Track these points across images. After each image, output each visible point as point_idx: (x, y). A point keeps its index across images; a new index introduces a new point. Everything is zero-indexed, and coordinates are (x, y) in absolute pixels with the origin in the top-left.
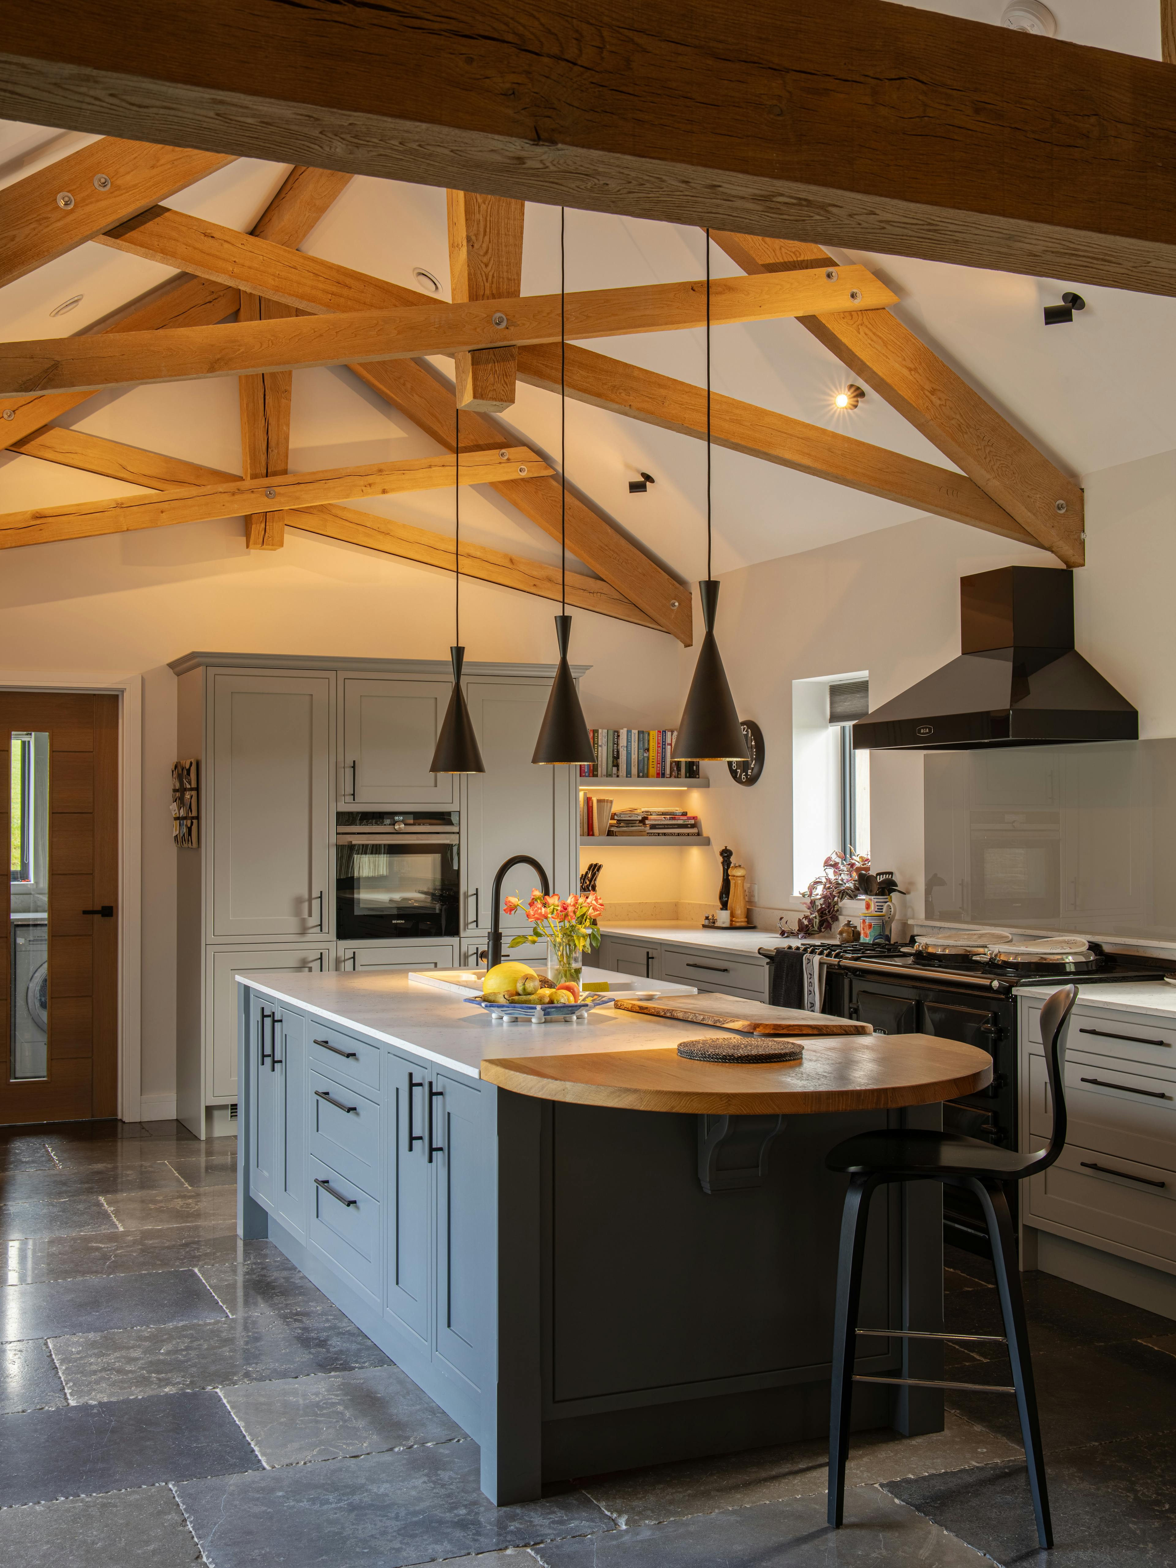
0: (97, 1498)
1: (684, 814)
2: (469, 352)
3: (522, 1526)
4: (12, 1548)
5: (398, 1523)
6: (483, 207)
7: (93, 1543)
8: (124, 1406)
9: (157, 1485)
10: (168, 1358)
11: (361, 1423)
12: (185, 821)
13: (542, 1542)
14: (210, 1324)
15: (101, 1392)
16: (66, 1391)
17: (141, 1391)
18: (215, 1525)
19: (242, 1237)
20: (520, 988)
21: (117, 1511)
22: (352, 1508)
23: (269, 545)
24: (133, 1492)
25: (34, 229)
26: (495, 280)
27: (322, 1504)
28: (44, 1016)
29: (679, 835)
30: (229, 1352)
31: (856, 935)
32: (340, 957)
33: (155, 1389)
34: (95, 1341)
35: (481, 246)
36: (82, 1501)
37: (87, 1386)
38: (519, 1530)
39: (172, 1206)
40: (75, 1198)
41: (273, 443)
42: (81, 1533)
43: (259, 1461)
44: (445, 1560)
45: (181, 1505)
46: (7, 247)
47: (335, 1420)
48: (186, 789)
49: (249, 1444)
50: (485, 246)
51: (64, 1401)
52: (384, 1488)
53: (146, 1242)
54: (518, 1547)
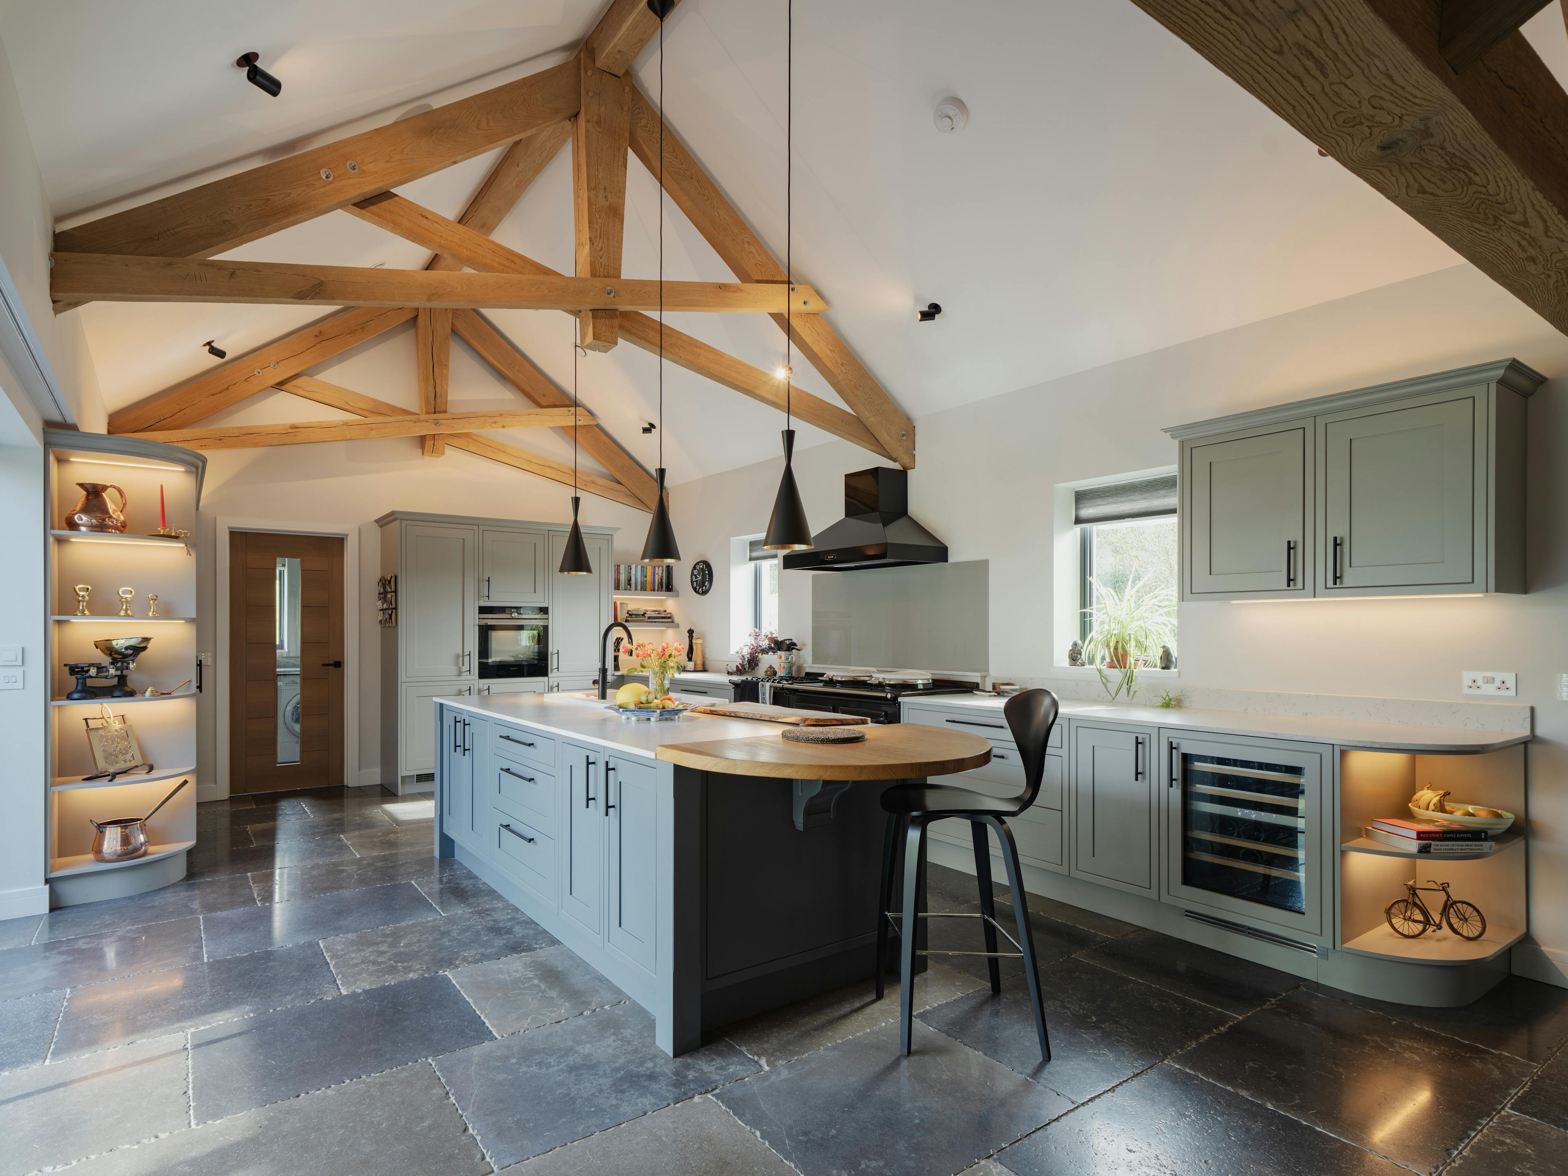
0: (375, 1078)
1: (665, 611)
2: (590, 310)
3: (697, 1074)
4: (313, 1136)
5: (608, 1080)
6: (599, 221)
7: (379, 1124)
8: (383, 992)
9: (419, 1061)
10: (407, 950)
11: (554, 994)
12: (387, 611)
13: (716, 1088)
14: (430, 921)
15: (364, 981)
16: (338, 982)
17: (392, 978)
18: (472, 1095)
19: (438, 858)
20: (644, 699)
21: (393, 1089)
22: (572, 1069)
23: (435, 453)
24: (403, 1069)
25: (304, 191)
26: (606, 267)
27: (548, 1068)
28: (297, 727)
29: (662, 622)
30: (449, 941)
31: (775, 673)
32: (481, 689)
33: (402, 976)
34: (353, 940)
35: (598, 245)
36: (364, 1082)
37: (353, 977)
38: (696, 1077)
39: (388, 839)
40: (324, 836)
41: (438, 395)
42: (368, 1115)
43: (491, 1032)
44: (653, 1112)
45: (442, 1078)
46: (285, 200)
47: (535, 992)
48: (388, 592)
49: (480, 1017)
50: (600, 245)
51: (337, 991)
52: (587, 1049)
53: (376, 864)
54: (701, 1094)
